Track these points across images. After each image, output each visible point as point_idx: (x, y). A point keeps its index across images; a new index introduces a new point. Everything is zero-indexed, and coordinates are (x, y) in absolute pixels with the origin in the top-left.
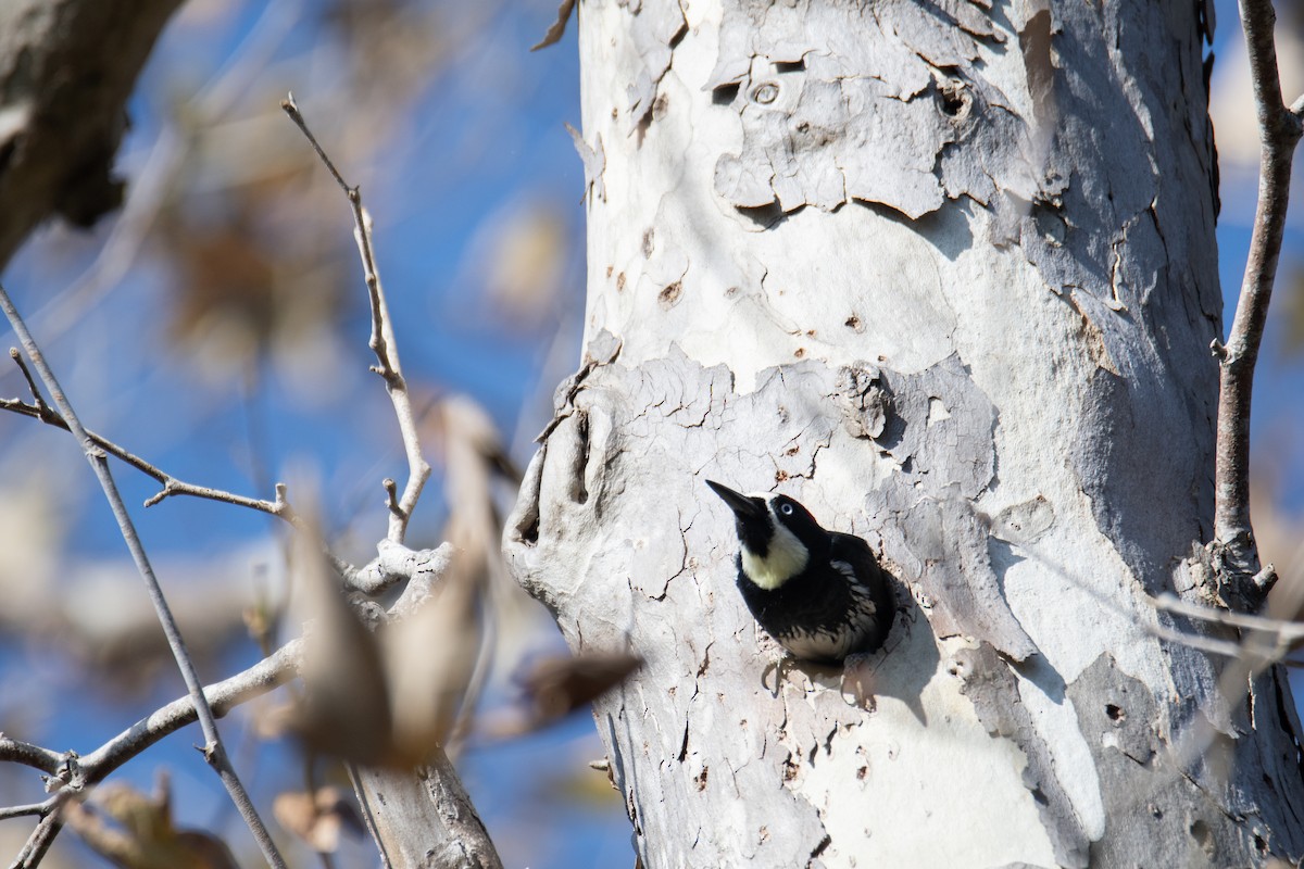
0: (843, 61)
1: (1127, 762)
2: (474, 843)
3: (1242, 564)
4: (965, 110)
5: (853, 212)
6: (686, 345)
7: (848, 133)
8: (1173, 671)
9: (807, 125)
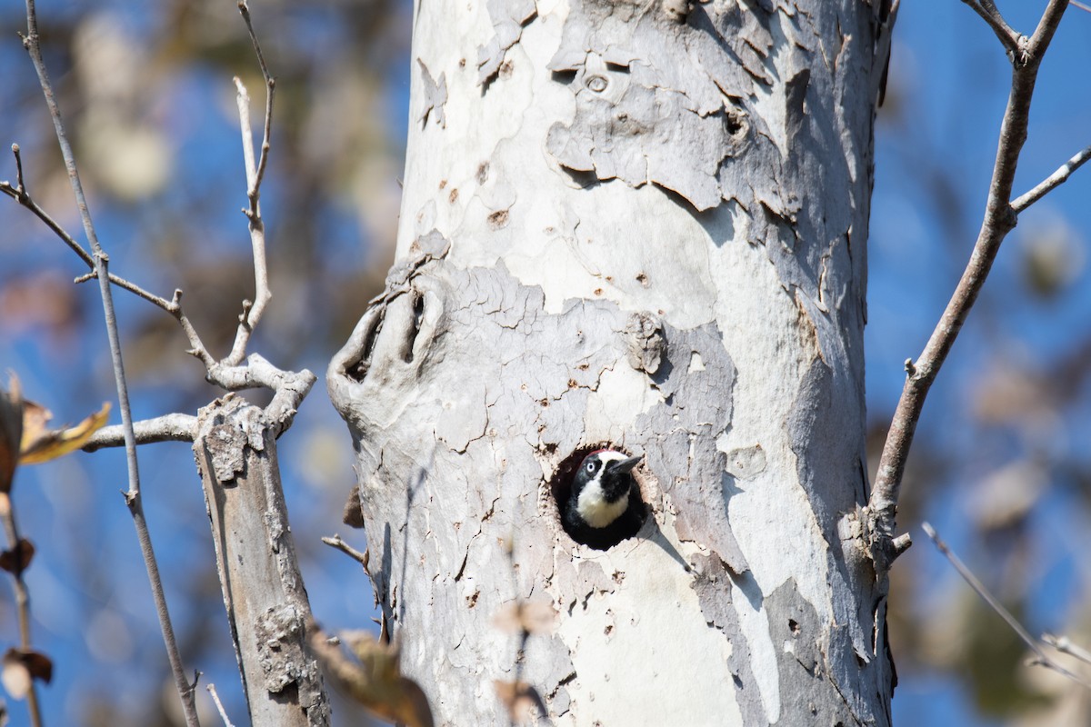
0: (659, 73)
1: (798, 666)
2: (303, 609)
3: (887, 528)
4: (741, 134)
5: (652, 194)
6: (509, 263)
7: (656, 131)
8: (833, 601)
9: (626, 117)
